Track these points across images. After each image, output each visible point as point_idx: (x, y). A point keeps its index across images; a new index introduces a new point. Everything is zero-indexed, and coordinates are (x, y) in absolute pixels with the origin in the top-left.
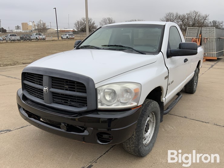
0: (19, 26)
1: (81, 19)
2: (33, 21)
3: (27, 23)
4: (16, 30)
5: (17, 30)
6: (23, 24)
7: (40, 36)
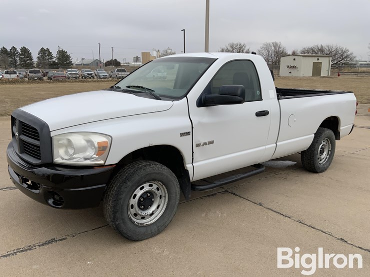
0: (138, 57)
1: (227, 45)
2: (157, 50)
3: (149, 53)
4: (133, 63)
5: (136, 63)
6: (143, 54)
7: (159, 74)
